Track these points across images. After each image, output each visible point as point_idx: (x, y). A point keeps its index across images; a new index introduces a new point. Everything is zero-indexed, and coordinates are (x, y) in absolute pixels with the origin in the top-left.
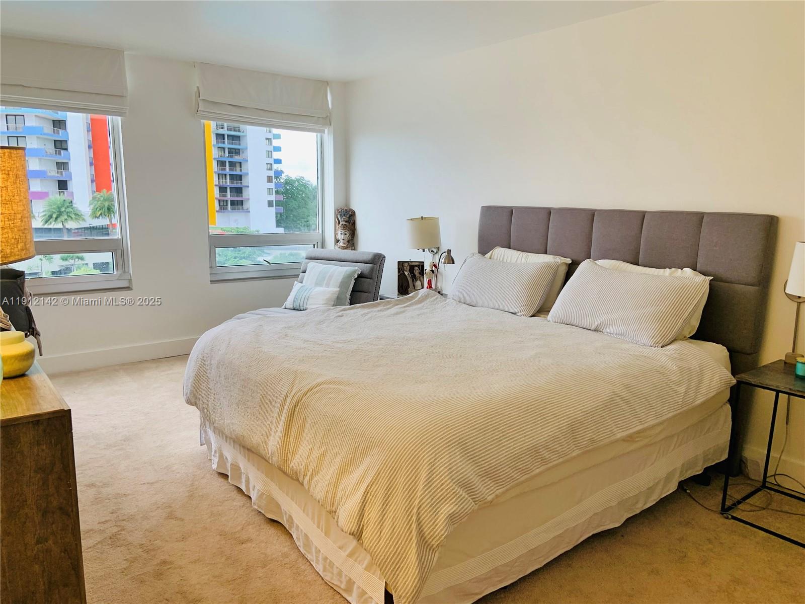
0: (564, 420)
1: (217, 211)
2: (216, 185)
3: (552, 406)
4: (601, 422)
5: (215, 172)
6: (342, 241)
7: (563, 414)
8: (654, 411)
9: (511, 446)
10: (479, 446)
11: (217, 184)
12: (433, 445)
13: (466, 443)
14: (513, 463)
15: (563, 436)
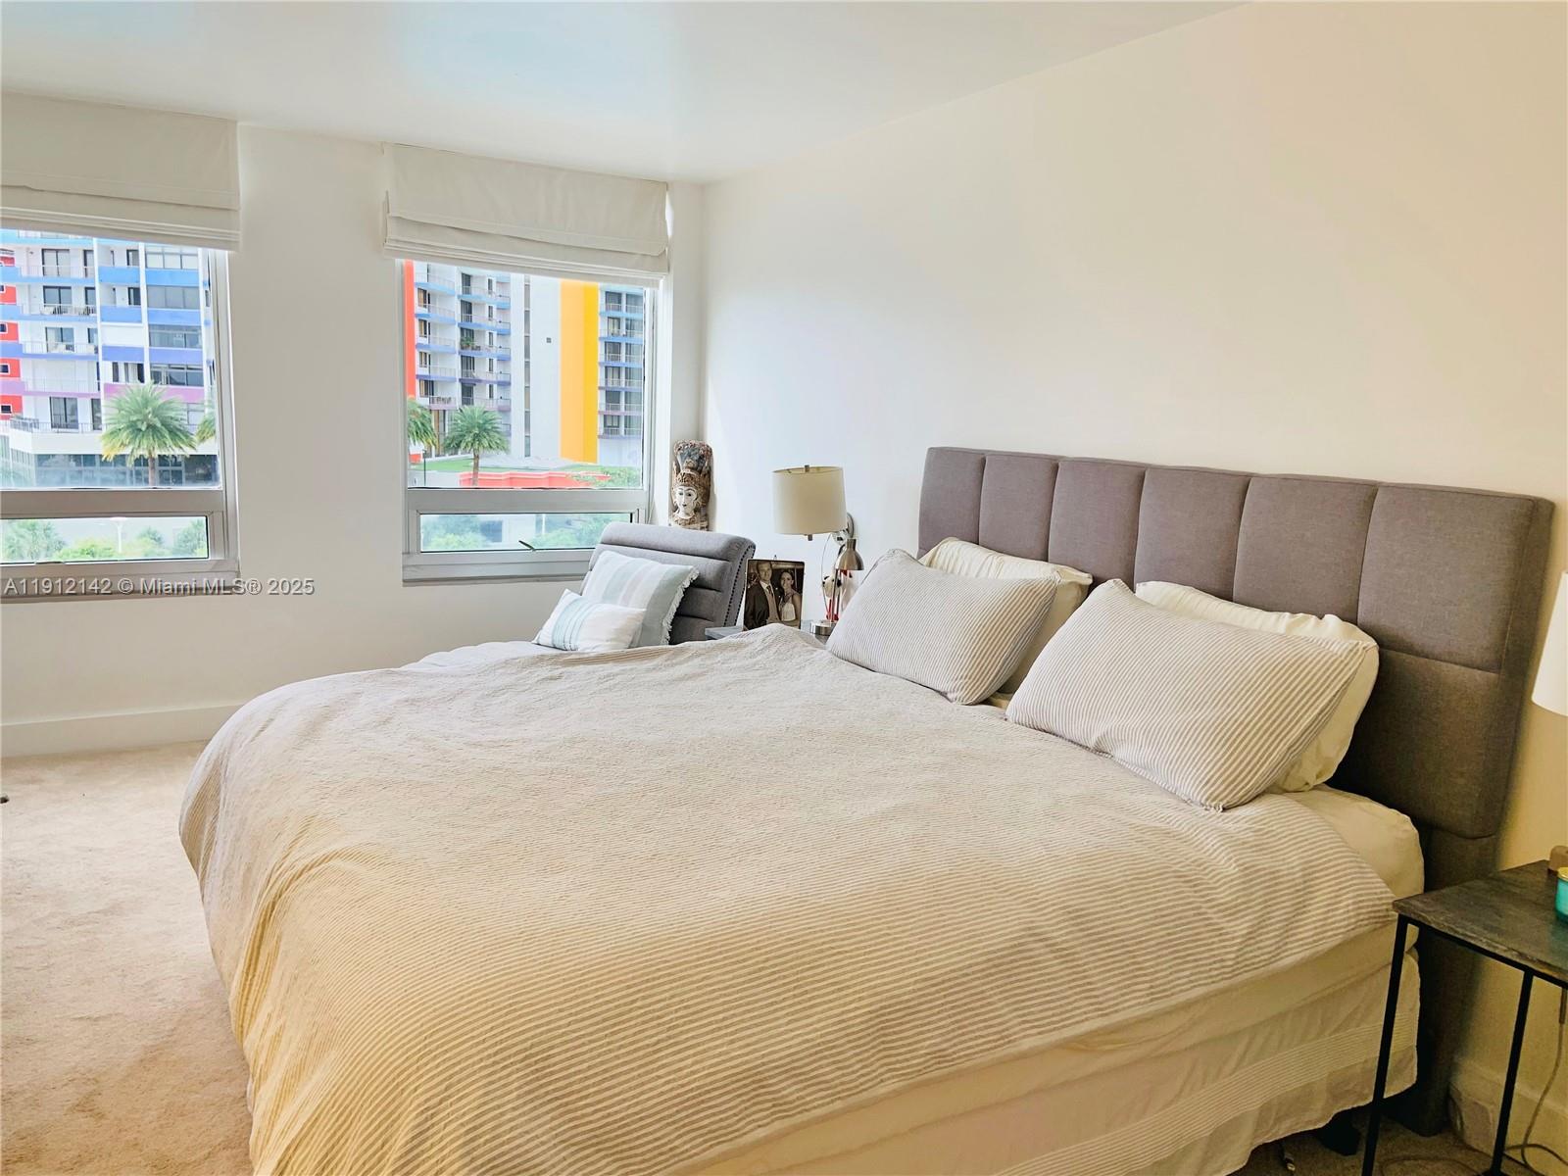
0: (861, 999)
1: (600, 437)
2: (600, 388)
3: (836, 961)
4: (973, 1009)
5: (600, 364)
6: (681, 508)
7: (862, 983)
8: (1146, 982)
9: (686, 1067)
10: (585, 1065)
11: (603, 385)
12: (449, 1059)
13: (549, 1057)
14: (684, 1114)
15: (850, 1042)
